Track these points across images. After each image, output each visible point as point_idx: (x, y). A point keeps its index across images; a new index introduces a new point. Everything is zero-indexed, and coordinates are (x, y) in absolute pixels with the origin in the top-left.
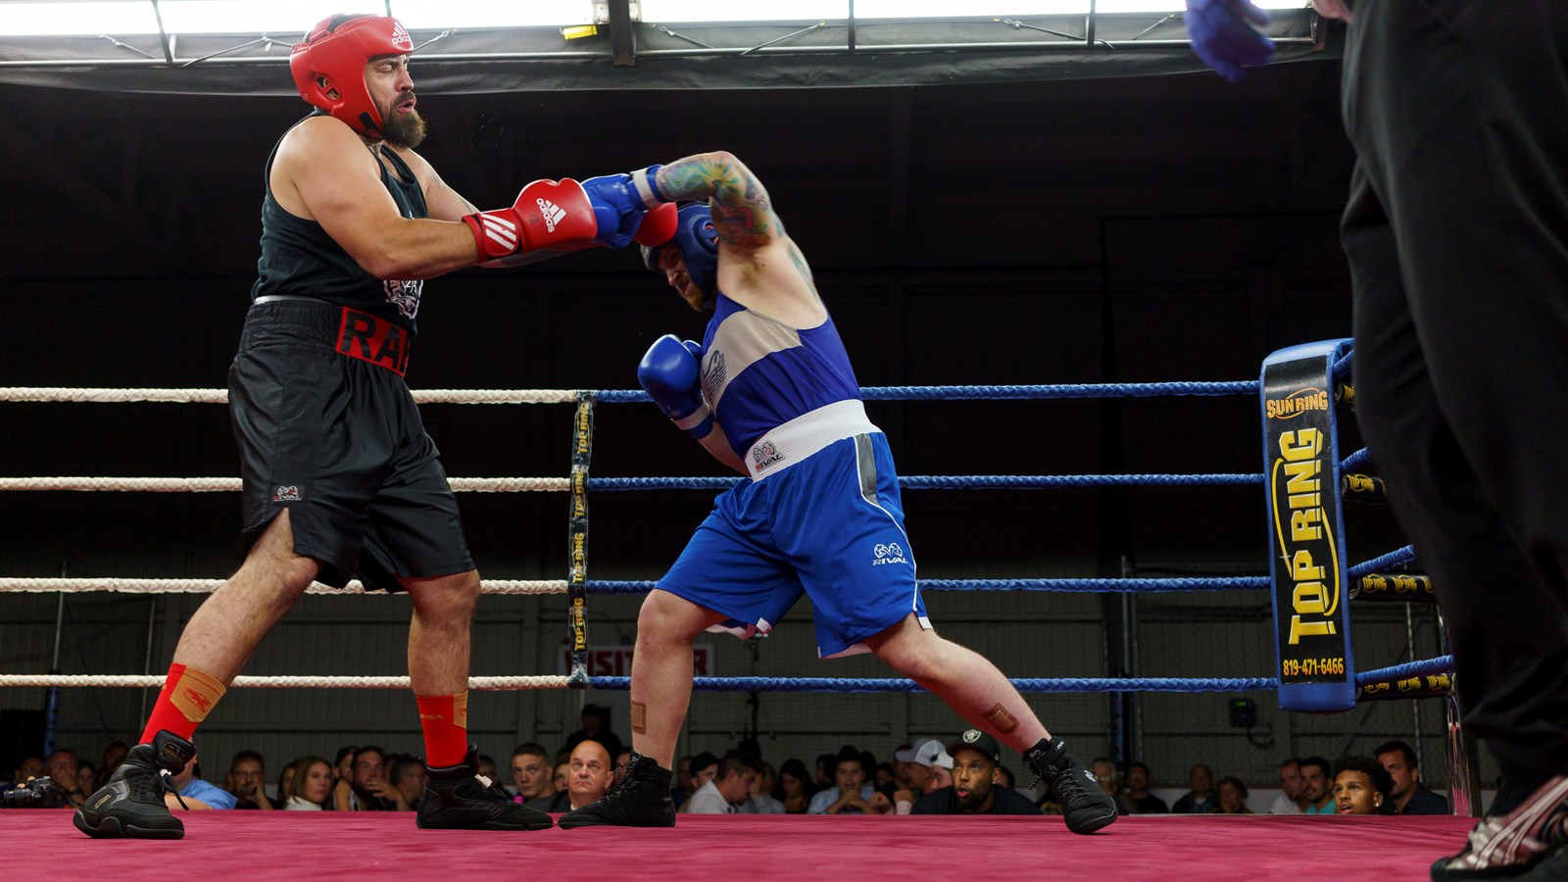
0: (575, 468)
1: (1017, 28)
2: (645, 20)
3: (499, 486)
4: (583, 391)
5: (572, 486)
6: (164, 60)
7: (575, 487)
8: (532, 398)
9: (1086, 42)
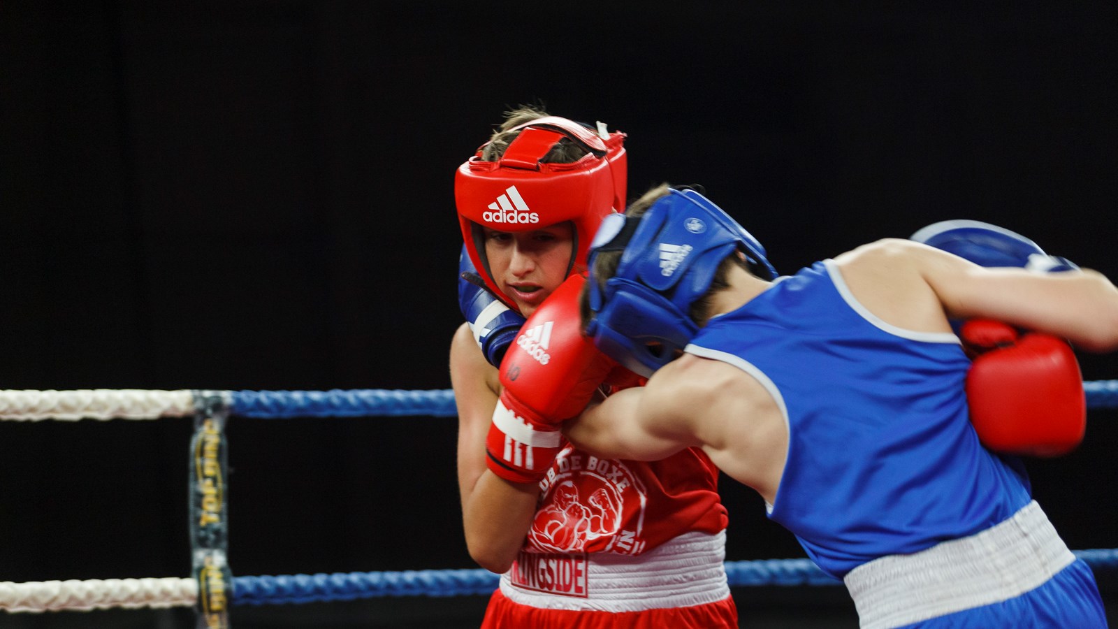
0: (200, 555)
3: (55, 599)
4: (208, 394)
5: (203, 597)
7: (209, 596)
8: (102, 406)
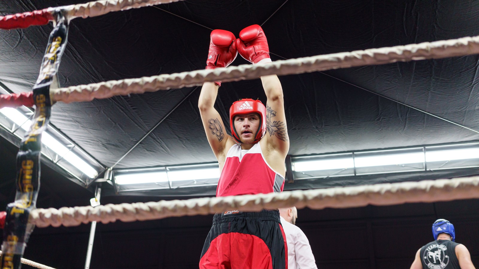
1: (403, 167)
2: (296, 171)
6: (168, 188)
9: (424, 170)
